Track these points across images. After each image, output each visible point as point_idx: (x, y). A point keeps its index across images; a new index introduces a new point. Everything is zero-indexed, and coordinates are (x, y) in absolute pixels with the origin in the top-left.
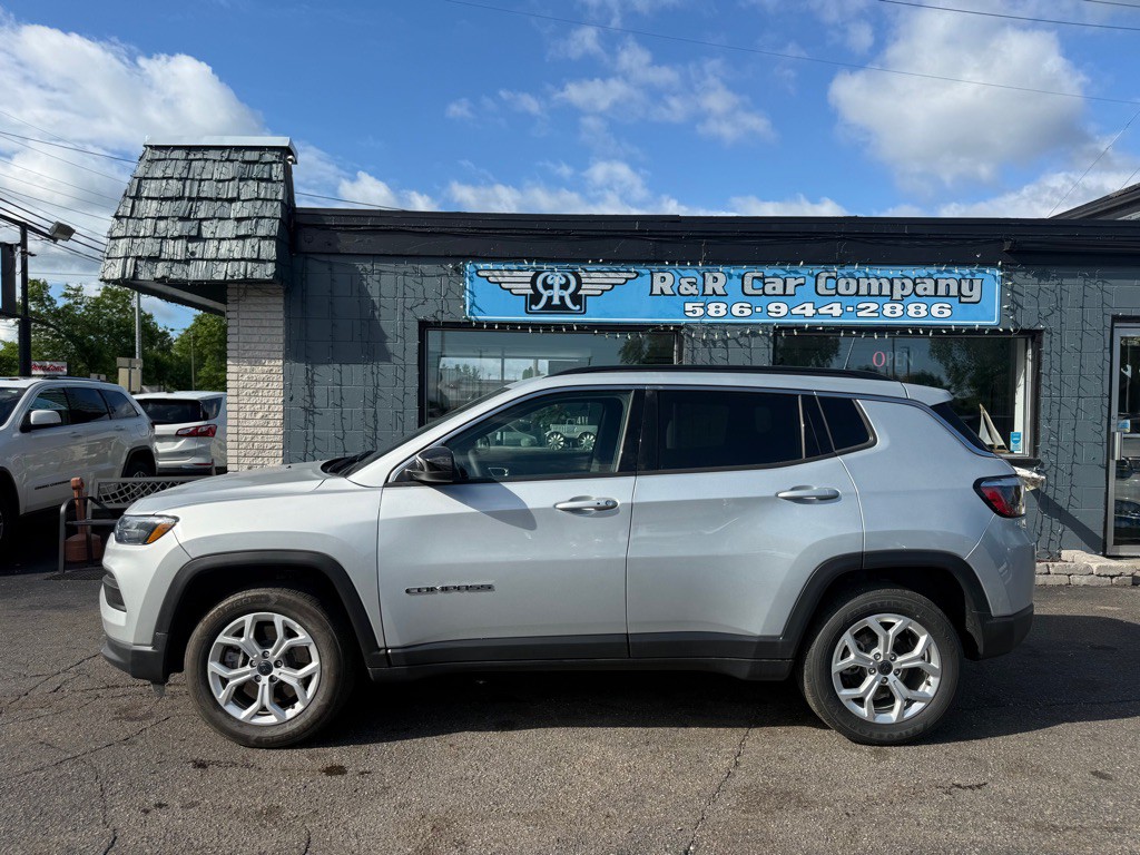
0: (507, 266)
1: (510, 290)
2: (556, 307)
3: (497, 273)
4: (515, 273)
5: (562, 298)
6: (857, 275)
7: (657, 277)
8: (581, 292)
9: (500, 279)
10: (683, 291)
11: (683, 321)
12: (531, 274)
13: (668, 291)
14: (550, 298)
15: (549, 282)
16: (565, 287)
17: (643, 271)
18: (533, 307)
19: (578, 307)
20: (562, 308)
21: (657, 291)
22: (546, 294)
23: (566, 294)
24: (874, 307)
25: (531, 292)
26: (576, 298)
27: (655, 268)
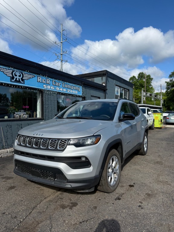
0: (6, 68)
1: (6, 74)
2: (18, 81)
3: (2, 69)
4: (7, 70)
5: (19, 79)
6: (67, 84)
7: (38, 78)
8: (23, 78)
9: (4, 71)
10: (43, 82)
12: (12, 71)
13: (40, 81)
14: (16, 79)
15: (16, 74)
16: (20, 76)
17: (36, 76)
18: (12, 80)
19: (23, 82)
20: (19, 82)
21: (38, 81)
22: (15, 77)
23: (20, 78)
24: (69, 90)
25: (11, 76)
26: (23, 80)
27: (38, 76)
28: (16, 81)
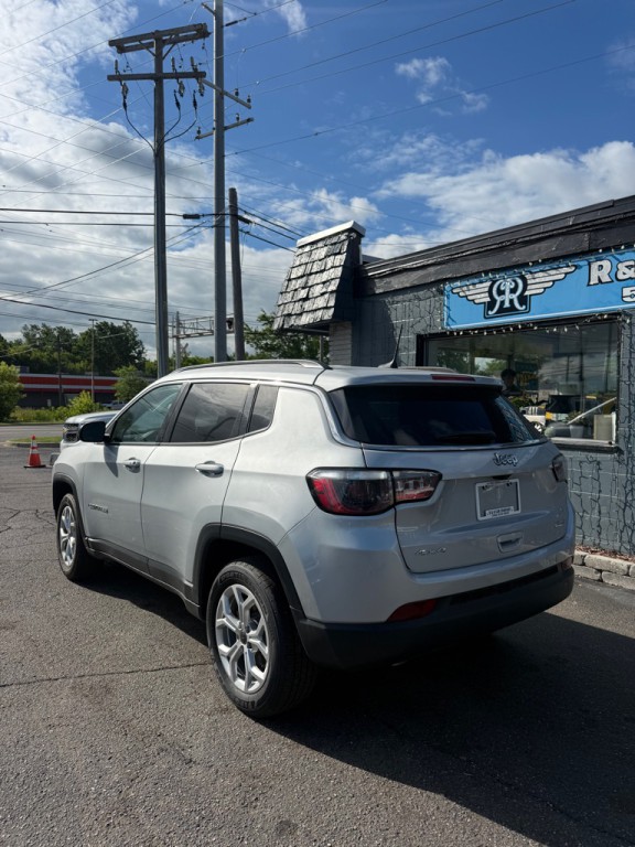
0: (471, 282)
1: (473, 300)
2: (507, 310)
3: (465, 288)
4: (478, 286)
5: (511, 301)
7: (595, 266)
8: (527, 293)
9: (468, 293)
10: (620, 276)
11: (620, 307)
12: (489, 284)
13: (606, 279)
14: (502, 303)
15: (502, 288)
16: (513, 291)
17: (581, 263)
18: (490, 313)
19: (524, 307)
20: (512, 309)
21: (594, 280)
22: (499, 299)
23: (515, 296)
25: (488, 299)
26: (523, 300)
27: (593, 258)
28: (502, 311)
